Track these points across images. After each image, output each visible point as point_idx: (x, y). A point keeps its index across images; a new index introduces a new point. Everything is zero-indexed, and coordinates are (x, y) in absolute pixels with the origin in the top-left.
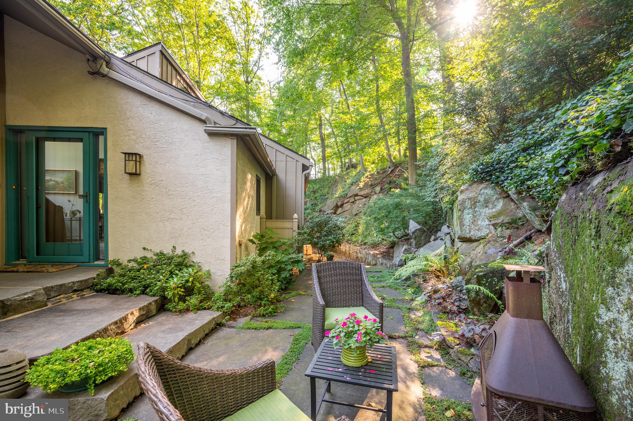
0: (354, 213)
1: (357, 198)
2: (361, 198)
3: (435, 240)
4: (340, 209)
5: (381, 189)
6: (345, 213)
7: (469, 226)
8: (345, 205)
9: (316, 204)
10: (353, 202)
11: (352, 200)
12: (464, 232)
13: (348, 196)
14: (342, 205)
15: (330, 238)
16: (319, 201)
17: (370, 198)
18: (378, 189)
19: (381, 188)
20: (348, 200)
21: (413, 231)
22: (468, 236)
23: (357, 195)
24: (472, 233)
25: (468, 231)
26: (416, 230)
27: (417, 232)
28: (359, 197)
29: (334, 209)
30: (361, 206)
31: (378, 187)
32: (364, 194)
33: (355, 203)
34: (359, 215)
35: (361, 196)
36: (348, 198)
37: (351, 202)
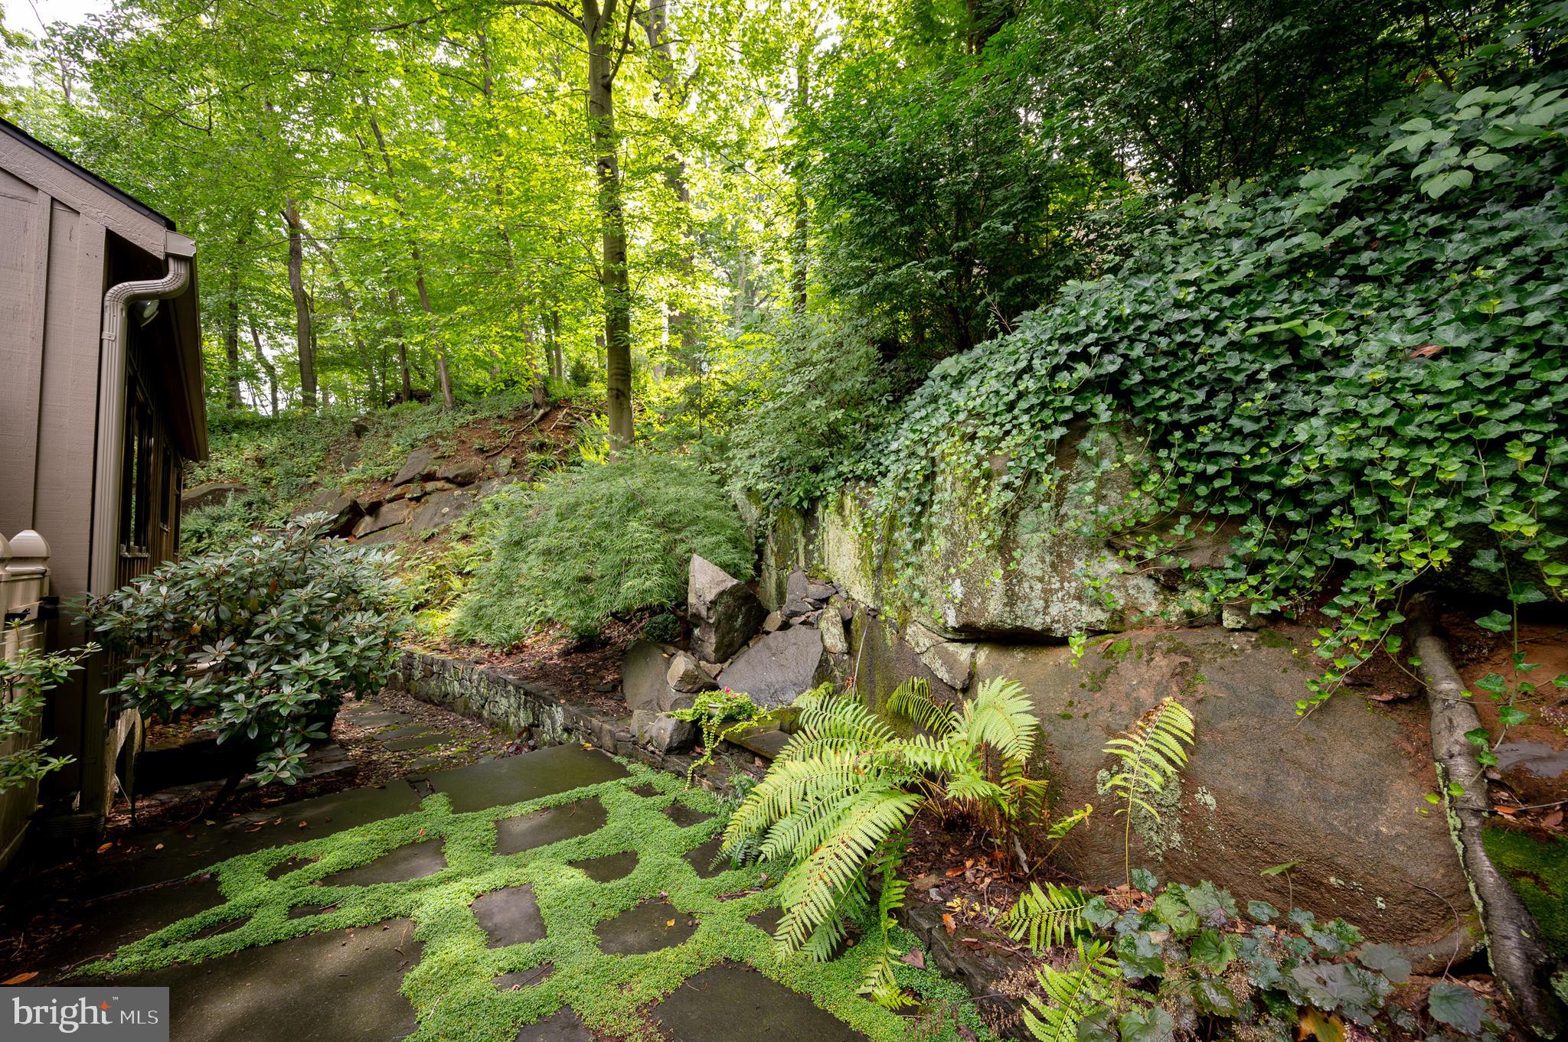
0: (425, 534)
1: (430, 486)
2: (447, 486)
3: (785, 626)
4: (368, 519)
5: (516, 463)
6: (387, 532)
7: (1041, 580)
8: (385, 509)
9: (264, 501)
10: (418, 499)
11: (414, 490)
12: (1020, 608)
13: (397, 480)
14: (374, 509)
16: (282, 493)
17: (479, 488)
18: (504, 462)
19: (514, 460)
20: (398, 490)
21: (710, 597)
22: (1037, 623)
23: (430, 477)
24: (1055, 610)
25: (1039, 604)
26: (722, 594)
27: (725, 599)
28: (439, 484)
29: (344, 519)
30: (446, 510)
31: (505, 457)
32: (457, 476)
33: (427, 501)
34: (442, 538)
35: (448, 480)
36: (397, 486)
37: (411, 499)
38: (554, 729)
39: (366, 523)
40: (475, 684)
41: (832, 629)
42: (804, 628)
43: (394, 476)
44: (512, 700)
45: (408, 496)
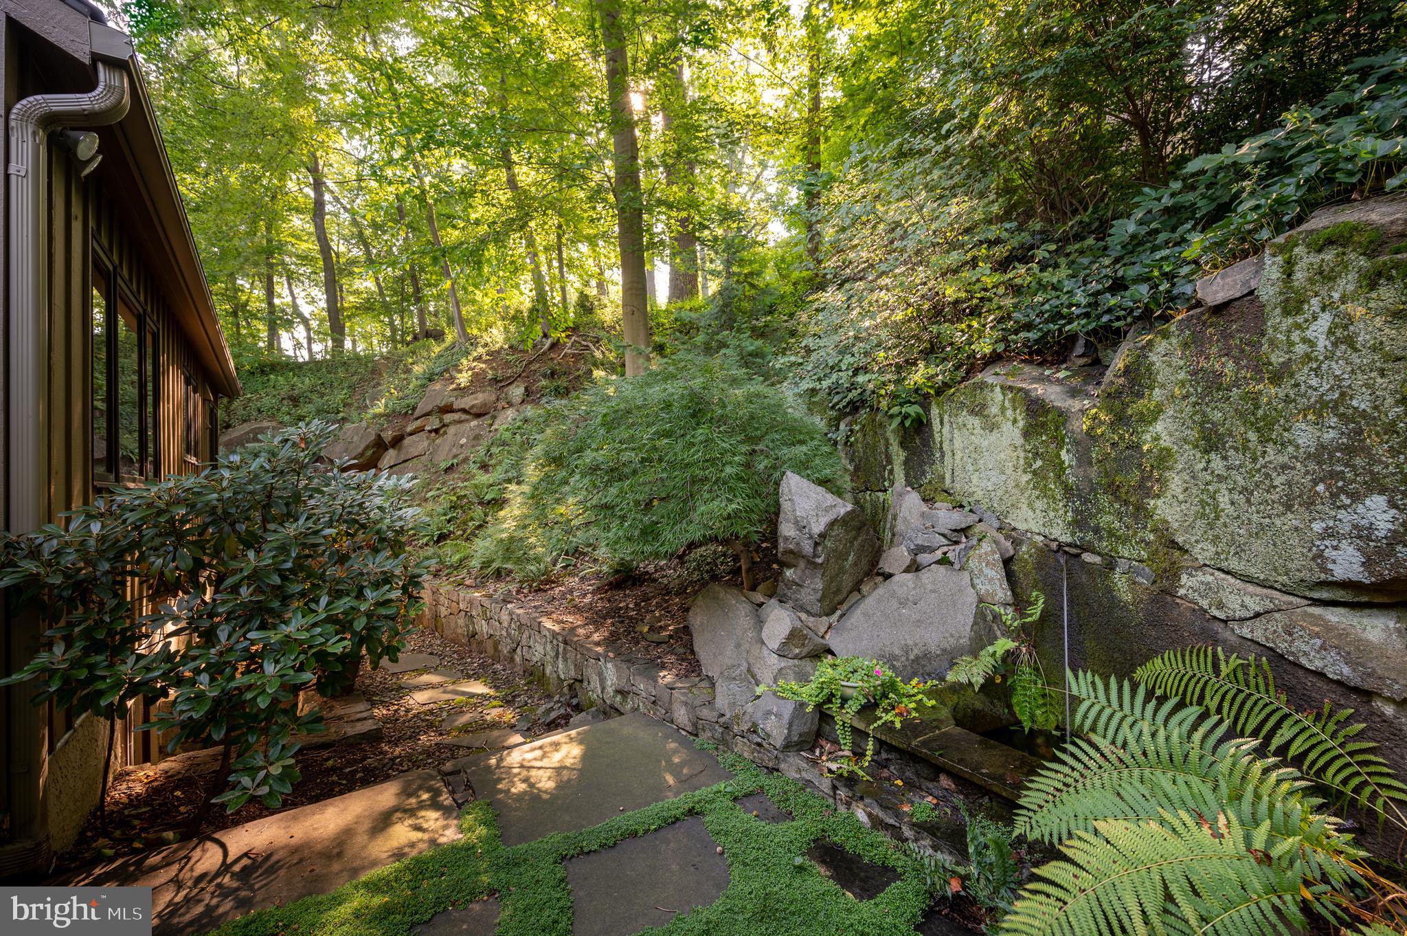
0: (443, 465)
1: (448, 418)
2: (464, 416)
3: (914, 566)
4: (391, 452)
5: (528, 392)
6: (409, 464)
8: (407, 441)
10: (436, 431)
11: (434, 422)
13: (417, 413)
14: (397, 441)
15: (295, 626)
17: (494, 418)
18: (517, 391)
19: (526, 389)
20: (418, 423)
21: (818, 527)
23: (448, 409)
26: (832, 524)
27: (836, 531)
28: (456, 416)
29: (369, 453)
30: (463, 441)
31: (518, 386)
32: (473, 406)
33: (445, 433)
34: (461, 469)
35: (464, 411)
36: (417, 419)
37: (430, 432)
38: (603, 689)
39: (390, 457)
40: (505, 624)
41: (987, 571)
42: (942, 569)
43: (414, 409)
44: (549, 647)
45: (428, 428)
